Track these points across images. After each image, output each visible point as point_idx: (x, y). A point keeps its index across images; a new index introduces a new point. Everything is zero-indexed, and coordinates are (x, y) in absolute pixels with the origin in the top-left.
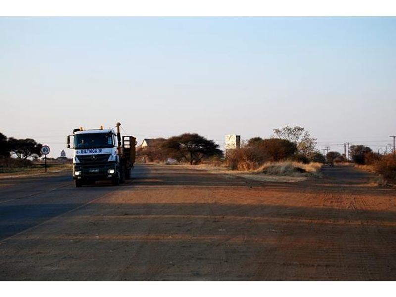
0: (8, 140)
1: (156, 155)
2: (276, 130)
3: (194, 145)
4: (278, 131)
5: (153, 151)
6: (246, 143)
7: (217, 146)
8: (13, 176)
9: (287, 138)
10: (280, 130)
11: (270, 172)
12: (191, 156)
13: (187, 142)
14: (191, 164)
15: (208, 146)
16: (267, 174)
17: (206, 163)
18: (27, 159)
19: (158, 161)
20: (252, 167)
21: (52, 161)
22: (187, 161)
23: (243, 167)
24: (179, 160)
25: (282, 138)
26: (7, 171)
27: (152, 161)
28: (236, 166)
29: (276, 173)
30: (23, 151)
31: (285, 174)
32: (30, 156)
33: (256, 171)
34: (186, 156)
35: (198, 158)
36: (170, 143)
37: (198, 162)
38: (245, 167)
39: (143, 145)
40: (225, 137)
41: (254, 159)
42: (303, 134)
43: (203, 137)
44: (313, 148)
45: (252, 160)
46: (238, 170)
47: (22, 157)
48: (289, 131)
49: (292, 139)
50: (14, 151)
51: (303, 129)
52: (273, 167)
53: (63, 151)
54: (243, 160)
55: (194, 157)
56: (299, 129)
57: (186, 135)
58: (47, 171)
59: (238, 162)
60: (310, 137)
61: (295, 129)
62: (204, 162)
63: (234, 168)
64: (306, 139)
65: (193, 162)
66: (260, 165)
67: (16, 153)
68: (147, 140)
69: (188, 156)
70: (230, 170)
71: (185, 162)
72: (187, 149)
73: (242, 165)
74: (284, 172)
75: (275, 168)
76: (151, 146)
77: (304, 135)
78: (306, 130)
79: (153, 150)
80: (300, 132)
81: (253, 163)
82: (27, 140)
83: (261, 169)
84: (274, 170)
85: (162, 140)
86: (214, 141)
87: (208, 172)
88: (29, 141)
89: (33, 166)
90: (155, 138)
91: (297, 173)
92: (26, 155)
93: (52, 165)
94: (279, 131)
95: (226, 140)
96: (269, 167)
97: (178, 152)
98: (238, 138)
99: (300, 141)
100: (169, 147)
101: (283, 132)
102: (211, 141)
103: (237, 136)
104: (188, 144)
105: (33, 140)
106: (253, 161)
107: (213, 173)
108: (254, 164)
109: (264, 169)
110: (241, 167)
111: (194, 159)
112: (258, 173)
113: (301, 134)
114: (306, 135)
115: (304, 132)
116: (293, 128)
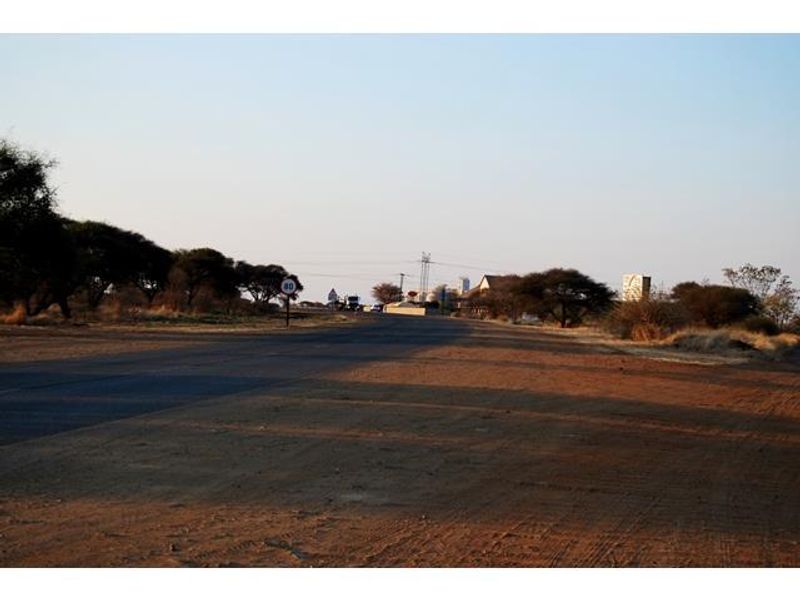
0: (234, 266)
1: (502, 306)
2: (727, 270)
3: (571, 290)
4: (730, 273)
5: (498, 298)
6: (669, 291)
7: (613, 294)
8: (225, 330)
9: (747, 286)
10: (734, 271)
11: (685, 346)
12: (564, 312)
13: (557, 285)
14: (563, 326)
15: (596, 295)
16: (680, 349)
17: (589, 326)
18: (271, 301)
19: (506, 317)
20: (658, 334)
21: (315, 308)
22: (556, 319)
23: (641, 335)
24: (542, 317)
25: (738, 285)
26: (224, 321)
27: (495, 316)
28: (630, 332)
29: (697, 349)
30: (261, 287)
31: (714, 350)
32: (274, 296)
33: (661, 343)
34: (555, 311)
35: (576, 315)
36: (525, 284)
37: (576, 323)
38: (644, 335)
39: (482, 287)
40: (622, 278)
41: (663, 322)
42: (779, 281)
43: (587, 277)
44: (793, 308)
45: (658, 323)
46: (632, 339)
47: (260, 297)
48: (752, 274)
49: (756, 289)
50: (246, 286)
51: (778, 271)
52: (692, 337)
53: (333, 290)
54: (643, 321)
55: (568, 313)
56: (771, 271)
57: (555, 273)
58: (290, 324)
59: (632, 325)
60: (791, 287)
61: (763, 271)
62: (588, 323)
63: (626, 335)
64: (783, 290)
65: (567, 322)
66: (672, 332)
67: (249, 290)
68: (489, 278)
69: (558, 310)
70: (618, 338)
71: (553, 321)
72: (556, 297)
73: (640, 331)
74: (712, 347)
75: (695, 339)
76: (494, 289)
77: (780, 283)
78: (784, 273)
79: (499, 296)
80: (772, 277)
81: (659, 329)
82: (272, 267)
83: (671, 339)
84: (693, 343)
85: (515, 278)
86: (607, 286)
87: (574, 341)
88: (275, 269)
89: (277, 314)
90: (503, 275)
91: (734, 351)
92: (269, 294)
93: (313, 315)
94: (732, 272)
95: (625, 284)
96: (685, 337)
97: (540, 303)
98: (647, 281)
99: (771, 292)
100: (523, 292)
101: (740, 274)
102: (601, 284)
103: (644, 278)
104: (560, 288)
105: (281, 268)
106: (659, 325)
107: (583, 342)
108: (661, 330)
109: (675, 340)
110: (637, 335)
111: (568, 317)
112: (665, 347)
113: (775, 280)
114: (784, 282)
115: (781, 276)
116: (760, 269)
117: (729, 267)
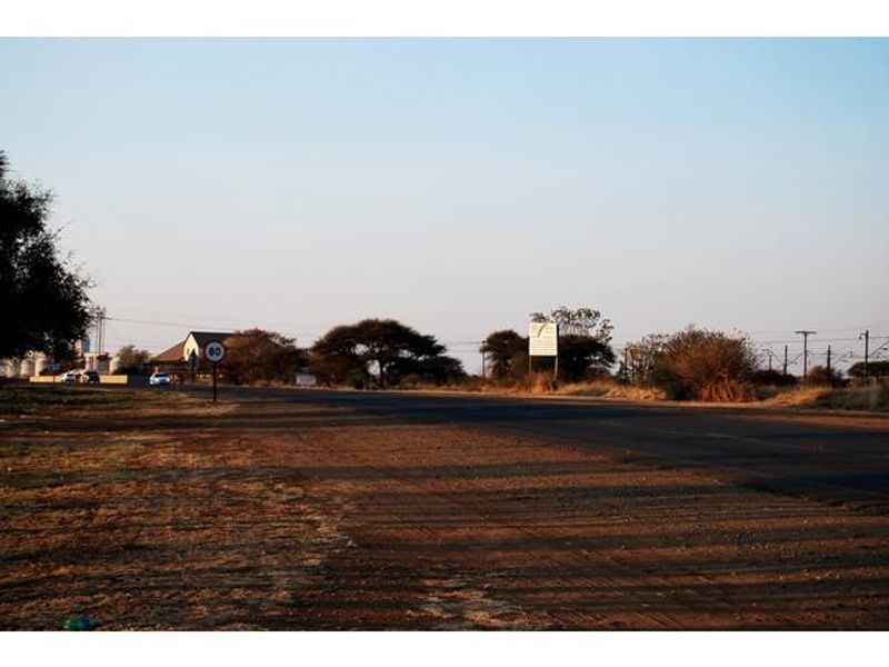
2: (537, 314)
4: (540, 318)
7: (441, 348)
10: (545, 315)
20: (742, 393)
23: (718, 394)
38: (724, 395)
42: (598, 325)
43: (407, 329)
48: (565, 319)
51: (597, 314)
54: (721, 377)
56: (589, 314)
60: (612, 332)
61: (578, 314)
64: (605, 336)
73: (717, 391)
77: (601, 328)
78: (603, 316)
80: (591, 321)
81: (742, 385)
94: (543, 318)
95: (532, 334)
101: (552, 319)
102: (429, 337)
113: (595, 325)
114: (605, 327)
115: (601, 320)
116: (576, 311)
117: (538, 312)
